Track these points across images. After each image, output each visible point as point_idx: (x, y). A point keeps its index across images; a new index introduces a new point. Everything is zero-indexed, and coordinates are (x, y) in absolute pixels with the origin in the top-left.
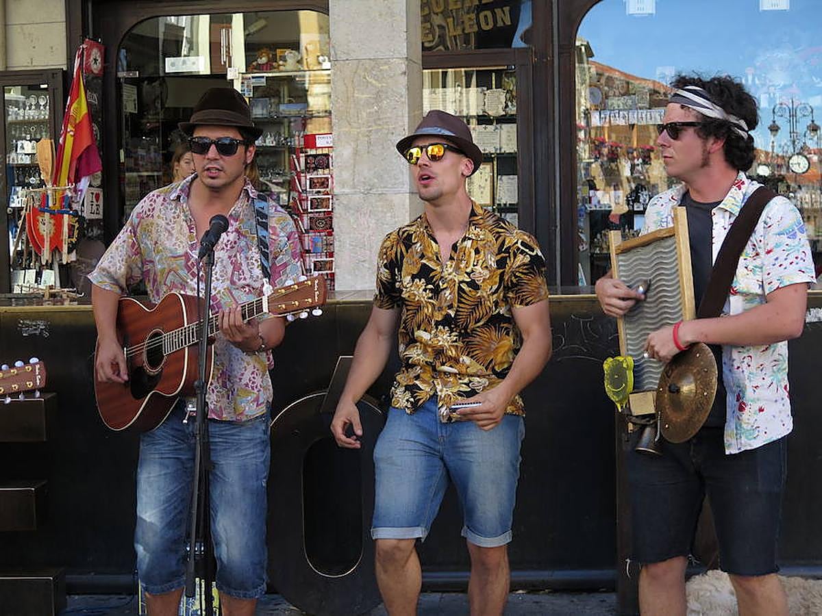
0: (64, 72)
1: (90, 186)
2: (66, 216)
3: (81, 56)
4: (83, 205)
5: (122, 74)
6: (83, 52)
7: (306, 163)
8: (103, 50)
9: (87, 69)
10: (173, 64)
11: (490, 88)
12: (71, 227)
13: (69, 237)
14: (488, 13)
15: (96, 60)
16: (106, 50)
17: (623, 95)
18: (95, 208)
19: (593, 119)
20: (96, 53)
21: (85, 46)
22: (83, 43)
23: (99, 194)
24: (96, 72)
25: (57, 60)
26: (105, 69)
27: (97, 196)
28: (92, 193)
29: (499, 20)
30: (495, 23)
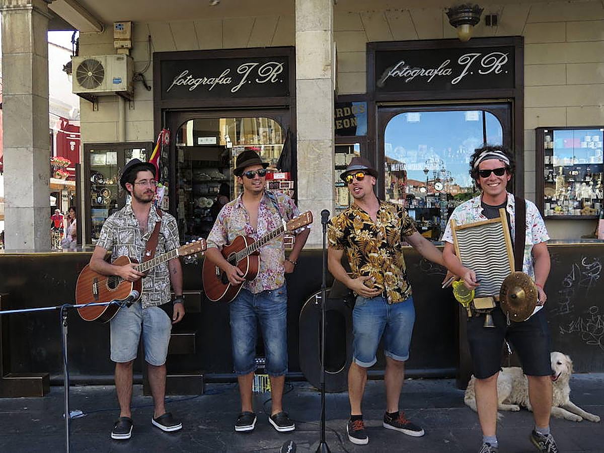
0: (153, 144)
1: (165, 195)
3: (161, 136)
4: (161, 204)
5: (177, 145)
6: (162, 135)
7: (270, 186)
9: (164, 142)
10: (202, 141)
11: (348, 153)
14: (347, 120)
15: (167, 138)
16: (171, 134)
17: (404, 157)
18: (166, 205)
19: (392, 168)
20: (167, 135)
21: (163, 132)
22: (162, 130)
23: (167, 199)
24: (167, 143)
25: (150, 138)
26: (170, 142)
28: (165, 198)
29: (352, 123)
30: (350, 125)
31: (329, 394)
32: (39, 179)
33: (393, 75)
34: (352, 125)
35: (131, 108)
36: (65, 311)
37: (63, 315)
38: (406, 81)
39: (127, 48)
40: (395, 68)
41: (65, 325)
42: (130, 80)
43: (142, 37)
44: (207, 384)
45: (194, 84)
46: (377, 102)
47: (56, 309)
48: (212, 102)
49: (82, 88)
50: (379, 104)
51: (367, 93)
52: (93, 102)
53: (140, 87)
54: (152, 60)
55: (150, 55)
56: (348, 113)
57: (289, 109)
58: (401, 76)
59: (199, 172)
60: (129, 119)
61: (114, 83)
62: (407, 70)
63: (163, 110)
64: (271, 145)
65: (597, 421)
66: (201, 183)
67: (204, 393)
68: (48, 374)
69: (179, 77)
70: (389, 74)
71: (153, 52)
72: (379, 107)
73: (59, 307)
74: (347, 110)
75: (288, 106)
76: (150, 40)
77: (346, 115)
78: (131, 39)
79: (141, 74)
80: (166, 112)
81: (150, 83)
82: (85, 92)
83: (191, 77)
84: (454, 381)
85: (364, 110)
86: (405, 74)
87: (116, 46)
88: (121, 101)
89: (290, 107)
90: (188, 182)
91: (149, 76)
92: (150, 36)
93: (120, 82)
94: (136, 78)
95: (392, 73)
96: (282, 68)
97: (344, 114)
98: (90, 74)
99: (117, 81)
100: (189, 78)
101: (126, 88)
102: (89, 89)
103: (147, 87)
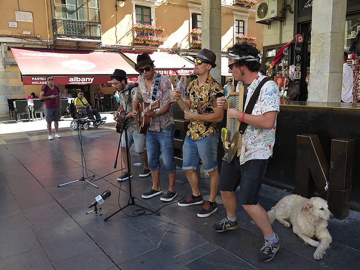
2: (285, 78)
4: (293, 75)
8: (303, 37)
9: (297, 42)
12: (287, 81)
13: (286, 83)
15: (301, 39)
18: (297, 76)
20: (301, 37)
21: (297, 36)
23: (299, 73)
24: (301, 42)
26: (304, 41)
27: (299, 74)
28: (297, 73)
35: (284, 25)
42: (280, 9)
49: (259, 19)
52: (268, 25)
53: (288, 13)
60: (283, 31)
61: (272, 13)
69: (308, 2)
79: (288, 6)
80: (302, 24)
81: (293, 10)
82: (260, 20)
88: (279, 22)
91: (293, 6)
93: (274, 12)
98: (262, 11)
99: (273, 12)
100: (312, 2)
101: (276, 15)
102: (262, 18)
103: (291, 12)
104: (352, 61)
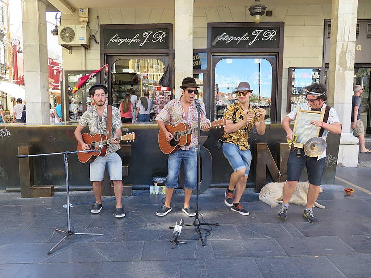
0: (100, 71)
5: (112, 72)
10: (124, 70)
14: (197, 62)
15: (107, 69)
16: (109, 66)
20: (107, 67)
22: (104, 65)
24: (107, 71)
25: (98, 68)
26: (109, 71)
30: (199, 64)
31: (193, 195)
32: (43, 88)
33: (220, 40)
34: (200, 64)
35: (89, 53)
36: (67, 155)
37: (65, 157)
38: (227, 43)
39: (86, 22)
40: (221, 36)
41: (67, 162)
42: (88, 39)
43: (94, 17)
44: (133, 190)
45: (121, 42)
46: (212, 53)
47: (62, 154)
48: (130, 51)
49: (63, 42)
50: (213, 54)
51: (207, 48)
52: (69, 50)
53: (93, 42)
54: (99, 28)
55: (98, 26)
56: (197, 58)
57: (168, 55)
58: (224, 40)
59: (121, 87)
60: (87, 58)
61: (80, 40)
62: (227, 37)
63: (105, 54)
64: (159, 74)
65: (323, 208)
66: (122, 92)
67: (132, 195)
68: (53, 186)
69: (113, 38)
70: (218, 39)
71: (99, 24)
72: (213, 55)
73: (63, 153)
74: (197, 57)
75: (168, 54)
76: (98, 18)
77: (197, 59)
78: (88, 17)
79: (93, 36)
80: (107, 56)
81: (98, 41)
82: (65, 44)
83: (119, 38)
84: (253, 189)
85: (206, 57)
86: (226, 39)
87: (81, 21)
88: (83, 49)
89: (169, 54)
90: (117, 91)
91: (98, 37)
92: (98, 16)
93: (83, 39)
94: (91, 37)
95: (219, 38)
96: (165, 35)
97: (196, 59)
98: (67, 35)
99: (82, 39)
100: (118, 38)
101: (86, 42)
102: (67, 42)
103: (96, 42)
104: (168, 92)
